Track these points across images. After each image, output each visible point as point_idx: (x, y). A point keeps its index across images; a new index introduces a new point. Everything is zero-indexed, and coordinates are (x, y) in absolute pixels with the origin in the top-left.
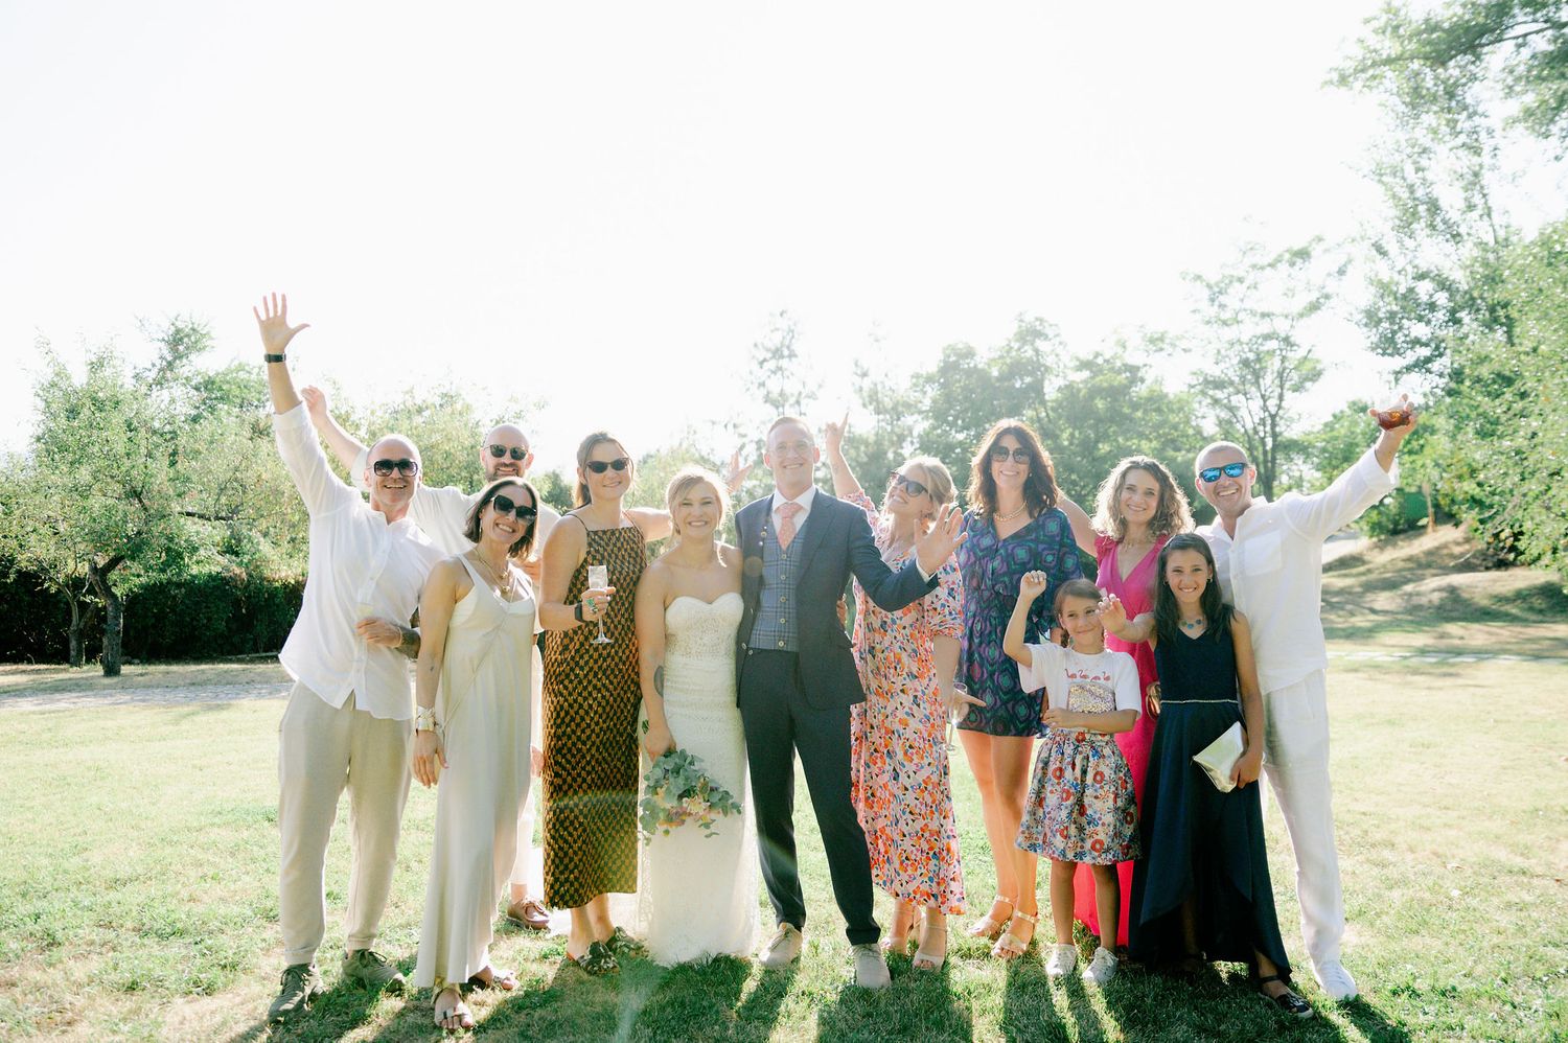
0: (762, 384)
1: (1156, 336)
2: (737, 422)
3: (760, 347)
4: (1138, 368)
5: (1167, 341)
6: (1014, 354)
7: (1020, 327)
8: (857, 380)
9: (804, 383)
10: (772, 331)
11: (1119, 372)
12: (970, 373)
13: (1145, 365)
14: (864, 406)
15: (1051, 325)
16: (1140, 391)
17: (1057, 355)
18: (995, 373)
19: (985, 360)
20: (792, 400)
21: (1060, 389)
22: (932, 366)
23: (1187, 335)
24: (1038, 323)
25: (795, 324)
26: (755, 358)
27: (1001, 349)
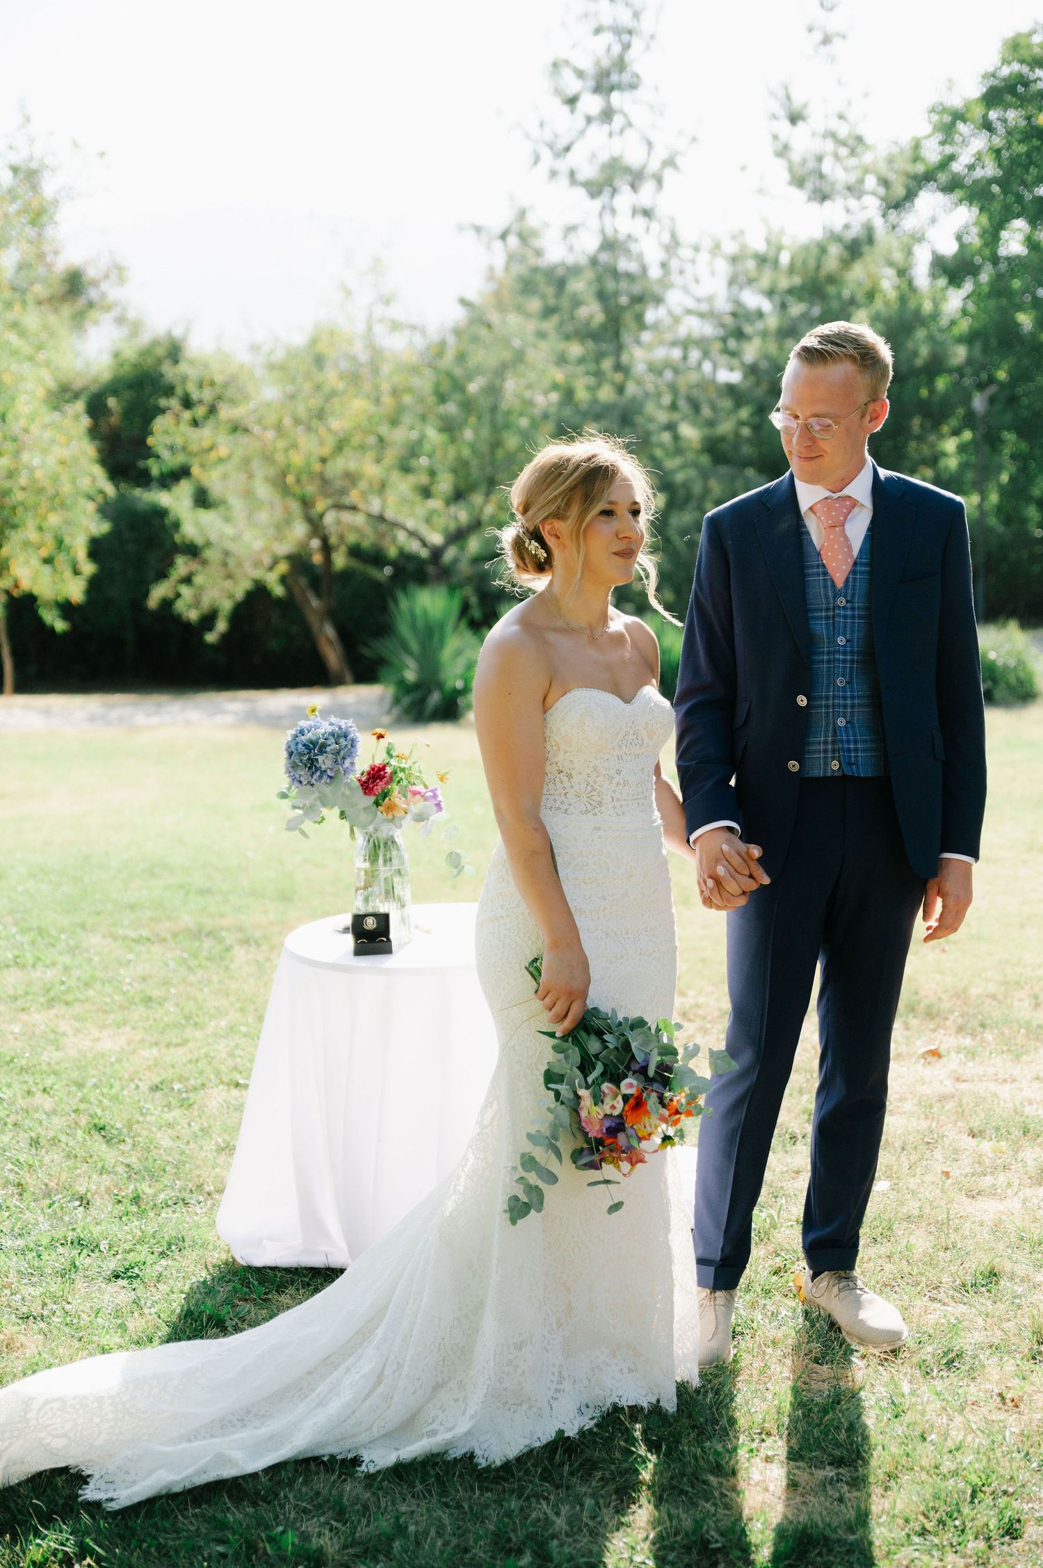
0: (567, 149)
3: (565, 68)
8: (782, 130)
9: (650, 144)
22: (973, 89)
25: (636, 15)
26: (557, 91)
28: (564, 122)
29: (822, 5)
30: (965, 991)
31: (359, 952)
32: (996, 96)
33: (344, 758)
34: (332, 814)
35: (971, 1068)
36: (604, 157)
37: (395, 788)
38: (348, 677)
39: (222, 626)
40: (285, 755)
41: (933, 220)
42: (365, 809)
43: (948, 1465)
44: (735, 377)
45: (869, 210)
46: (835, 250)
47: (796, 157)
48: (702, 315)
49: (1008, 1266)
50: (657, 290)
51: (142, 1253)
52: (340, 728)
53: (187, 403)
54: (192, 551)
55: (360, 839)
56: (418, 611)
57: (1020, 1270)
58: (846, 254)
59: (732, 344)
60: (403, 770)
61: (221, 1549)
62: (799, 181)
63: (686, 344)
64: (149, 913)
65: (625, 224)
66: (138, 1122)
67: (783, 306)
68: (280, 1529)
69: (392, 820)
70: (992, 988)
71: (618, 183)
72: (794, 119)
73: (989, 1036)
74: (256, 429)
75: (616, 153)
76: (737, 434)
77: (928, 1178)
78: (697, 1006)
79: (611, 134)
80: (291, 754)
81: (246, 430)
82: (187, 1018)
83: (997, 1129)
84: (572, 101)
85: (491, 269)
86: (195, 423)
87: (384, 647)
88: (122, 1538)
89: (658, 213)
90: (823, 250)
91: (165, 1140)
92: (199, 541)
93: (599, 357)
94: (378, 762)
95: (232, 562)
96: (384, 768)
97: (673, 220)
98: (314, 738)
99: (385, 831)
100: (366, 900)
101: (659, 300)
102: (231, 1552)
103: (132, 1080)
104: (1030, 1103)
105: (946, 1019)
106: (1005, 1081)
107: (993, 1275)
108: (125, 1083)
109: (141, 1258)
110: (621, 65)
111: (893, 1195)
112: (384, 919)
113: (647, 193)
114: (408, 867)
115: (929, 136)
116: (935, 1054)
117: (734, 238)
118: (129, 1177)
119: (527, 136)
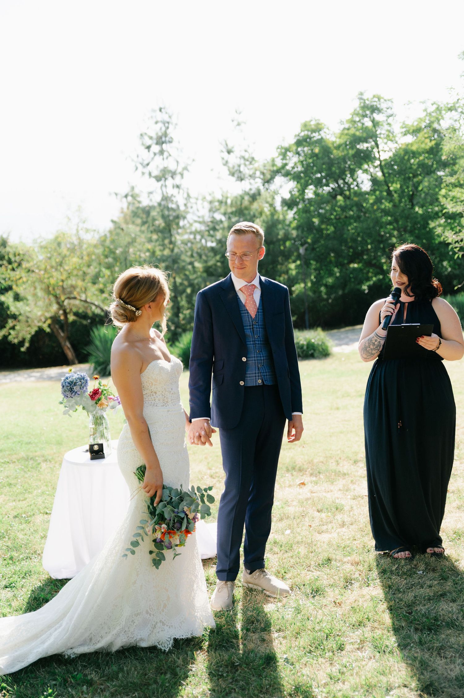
0: (147, 165)
1: (449, 106)
2: (136, 193)
3: (145, 136)
6: (355, 125)
7: (360, 103)
8: (225, 156)
9: (177, 162)
10: (155, 124)
15: (385, 100)
17: (389, 125)
19: (333, 133)
22: (291, 141)
24: (376, 99)
25: (170, 117)
26: (143, 144)
27: (347, 121)
28: (146, 156)
29: (236, 112)
30: (312, 461)
31: (93, 458)
32: (299, 143)
33: (83, 387)
34: (80, 408)
35: (316, 488)
36: (161, 167)
37: (103, 397)
38: (76, 362)
39: (27, 345)
40: (61, 387)
41: (281, 187)
42: (92, 405)
43: (317, 628)
44: (214, 245)
45: (258, 183)
46: (247, 198)
47: (231, 165)
48: (200, 222)
49: (334, 557)
50: (183, 214)
51: (16, 578)
52: (81, 376)
53: (10, 262)
54: (14, 317)
55: (91, 417)
56: (102, 335)
57: (338, 557)
58: (251, 199)
59: (212, 232)
60: (105, 390)
61: (54, 682)
62: (233, 174)
63: (195, 233)
64: (7, 453)
65: (170, 191)
66: (10, 530)
67: (229, 218)
68: (76, 673)
69: (102, 409)
70: (322, 459)
71: (167, 176)
72: (229, 152)
73: (322, 476)
74: (37, 271)
75: (166, 166)
76: (215, 265)
77: (304, 528)
78: (216, 473)
79: (163, 159)
80: (63, 387)
81: (33, 271)
82: (26, 490)
83: (327, 509)
84: (149, 148)
85: (122, 209)
86: (13, 269)
87: (90, 349)
88: (15, 682)
89: (182, 186)
90: (243, 198)
91: (20, 536)
92: (17, 313)
93: (164, 238)
94: (96, 388)
95: (29, 320)
96: (98, 390)
97: (188, 189)
98: (72, 380)
99: (100, 413)
100: (94, 439)
101: (184, 218)
102: (58, 683)
103: (6, 514)
104: (338, 499)
105: (306, 471)
106: (328, 492)
107: (329, 560)
108: (4, 516)
109: (15, 580)
110: (165, 135)
111: (291, 535)
112: (101, 446)
113: (178, 179)
114: (109, 426)
115: (278, 157)
116: (303, 484)
117: (210, 194)
118: (8, 550)
119: (133, 160)
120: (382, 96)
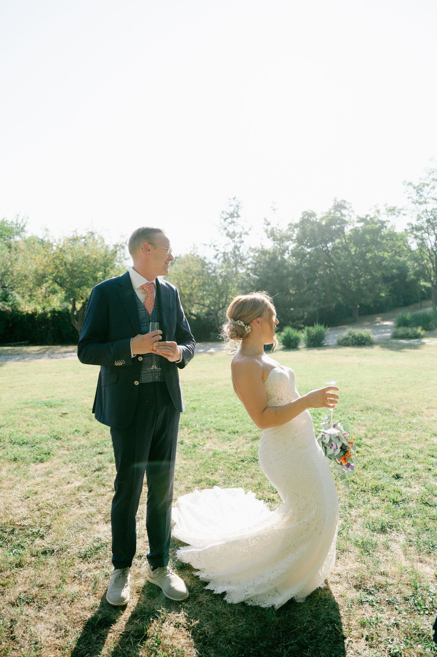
0: (225, 229)
1: (391, 208)
2: (215, 244)
3: (225, 213)
4: (384, 222)
5: (396, 211)
6: (332, 215)
7: (335, 203)
8: (266, 227)
9: (243, 228)
10: (230, 206)
11: (376, 224)
12: (313, 223)
13: (387, 221)
14: (268, 237)
15: (348, 203)
16: (384, 232)
17: (350, 216)
18: (324, 223)
19: (320, 218)
20: (238, 235)
21: (351, 230)
22: (297, 221)
23: (404, 208)
24: (342, 202)
25: (239, 203)
26: (222, 217)
27: (326, 213)
28: (225, 224)
36: (233, 231)
47: (269, 232)
48: (251, 263)
50: (244, 258)
63: (249, 269)
75: (236, 230)
79: (234, 226)
115: (288, 230)
117: (258, 247)
119: (217, 226)
120: (346, 200)
